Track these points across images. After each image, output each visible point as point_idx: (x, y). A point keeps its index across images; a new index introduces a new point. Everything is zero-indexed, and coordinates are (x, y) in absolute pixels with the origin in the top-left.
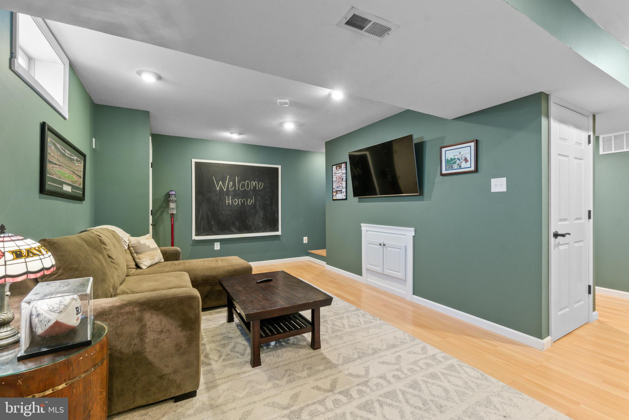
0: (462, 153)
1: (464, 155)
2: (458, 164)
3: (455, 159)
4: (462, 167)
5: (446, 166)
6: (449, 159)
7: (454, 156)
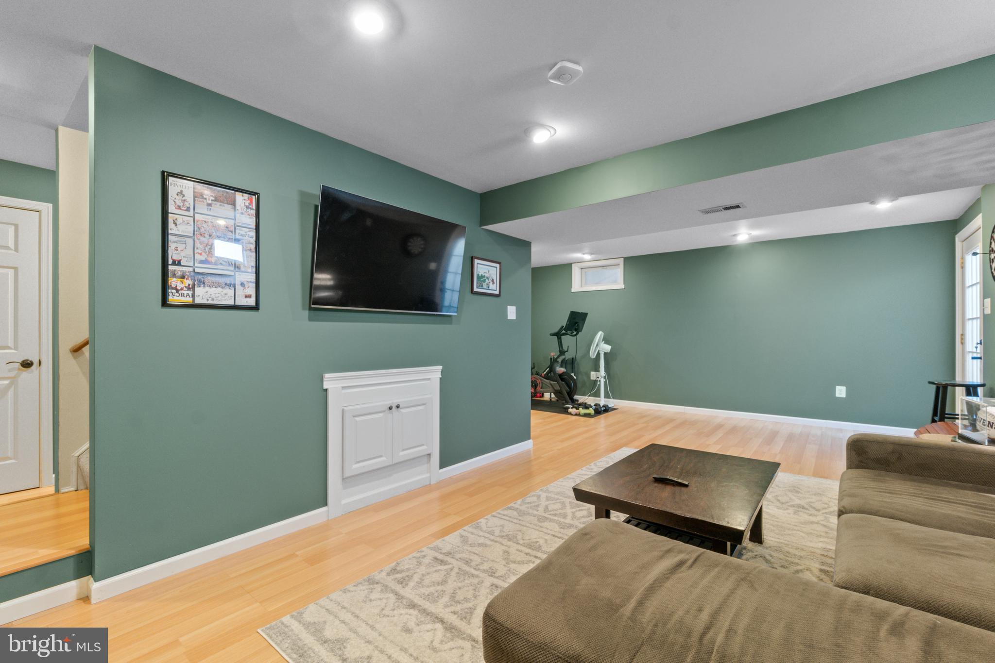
0: (490, 272)
1: (492, 275)
2: (487, 284)
3: (484, 276)
4: (490, 288)
5: (477, 283)
6: (480, 275)
7: (484, 273)
